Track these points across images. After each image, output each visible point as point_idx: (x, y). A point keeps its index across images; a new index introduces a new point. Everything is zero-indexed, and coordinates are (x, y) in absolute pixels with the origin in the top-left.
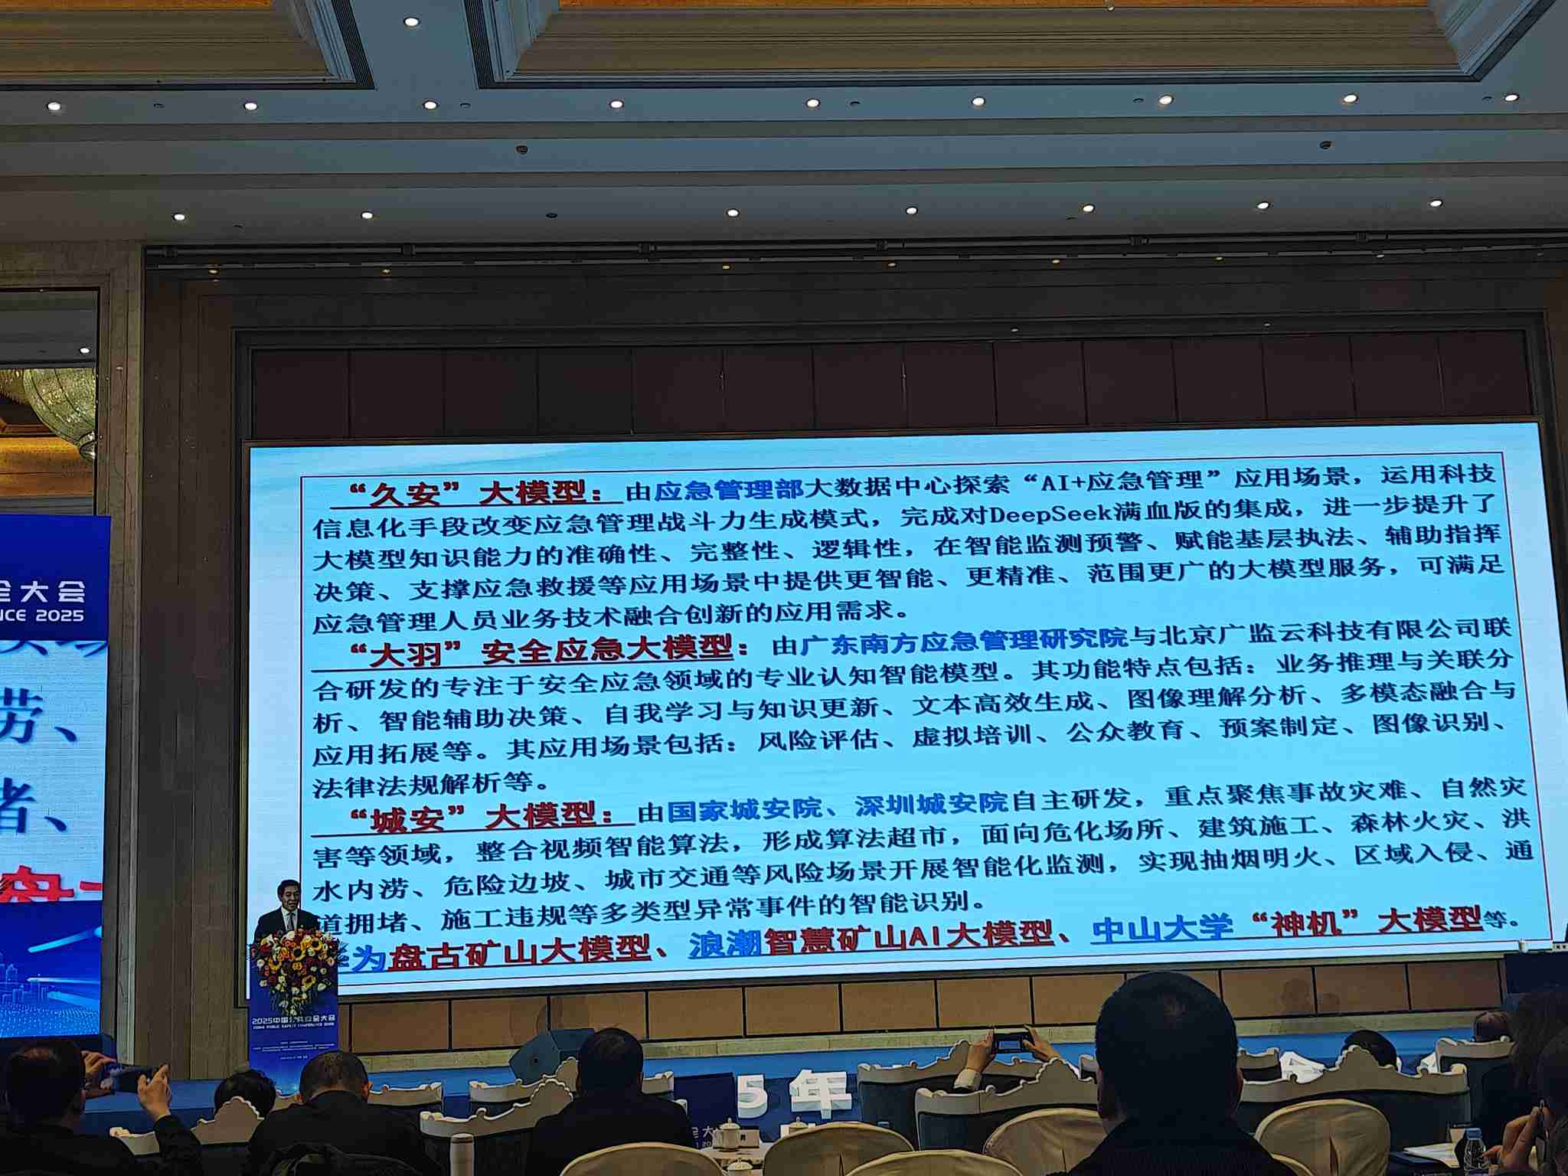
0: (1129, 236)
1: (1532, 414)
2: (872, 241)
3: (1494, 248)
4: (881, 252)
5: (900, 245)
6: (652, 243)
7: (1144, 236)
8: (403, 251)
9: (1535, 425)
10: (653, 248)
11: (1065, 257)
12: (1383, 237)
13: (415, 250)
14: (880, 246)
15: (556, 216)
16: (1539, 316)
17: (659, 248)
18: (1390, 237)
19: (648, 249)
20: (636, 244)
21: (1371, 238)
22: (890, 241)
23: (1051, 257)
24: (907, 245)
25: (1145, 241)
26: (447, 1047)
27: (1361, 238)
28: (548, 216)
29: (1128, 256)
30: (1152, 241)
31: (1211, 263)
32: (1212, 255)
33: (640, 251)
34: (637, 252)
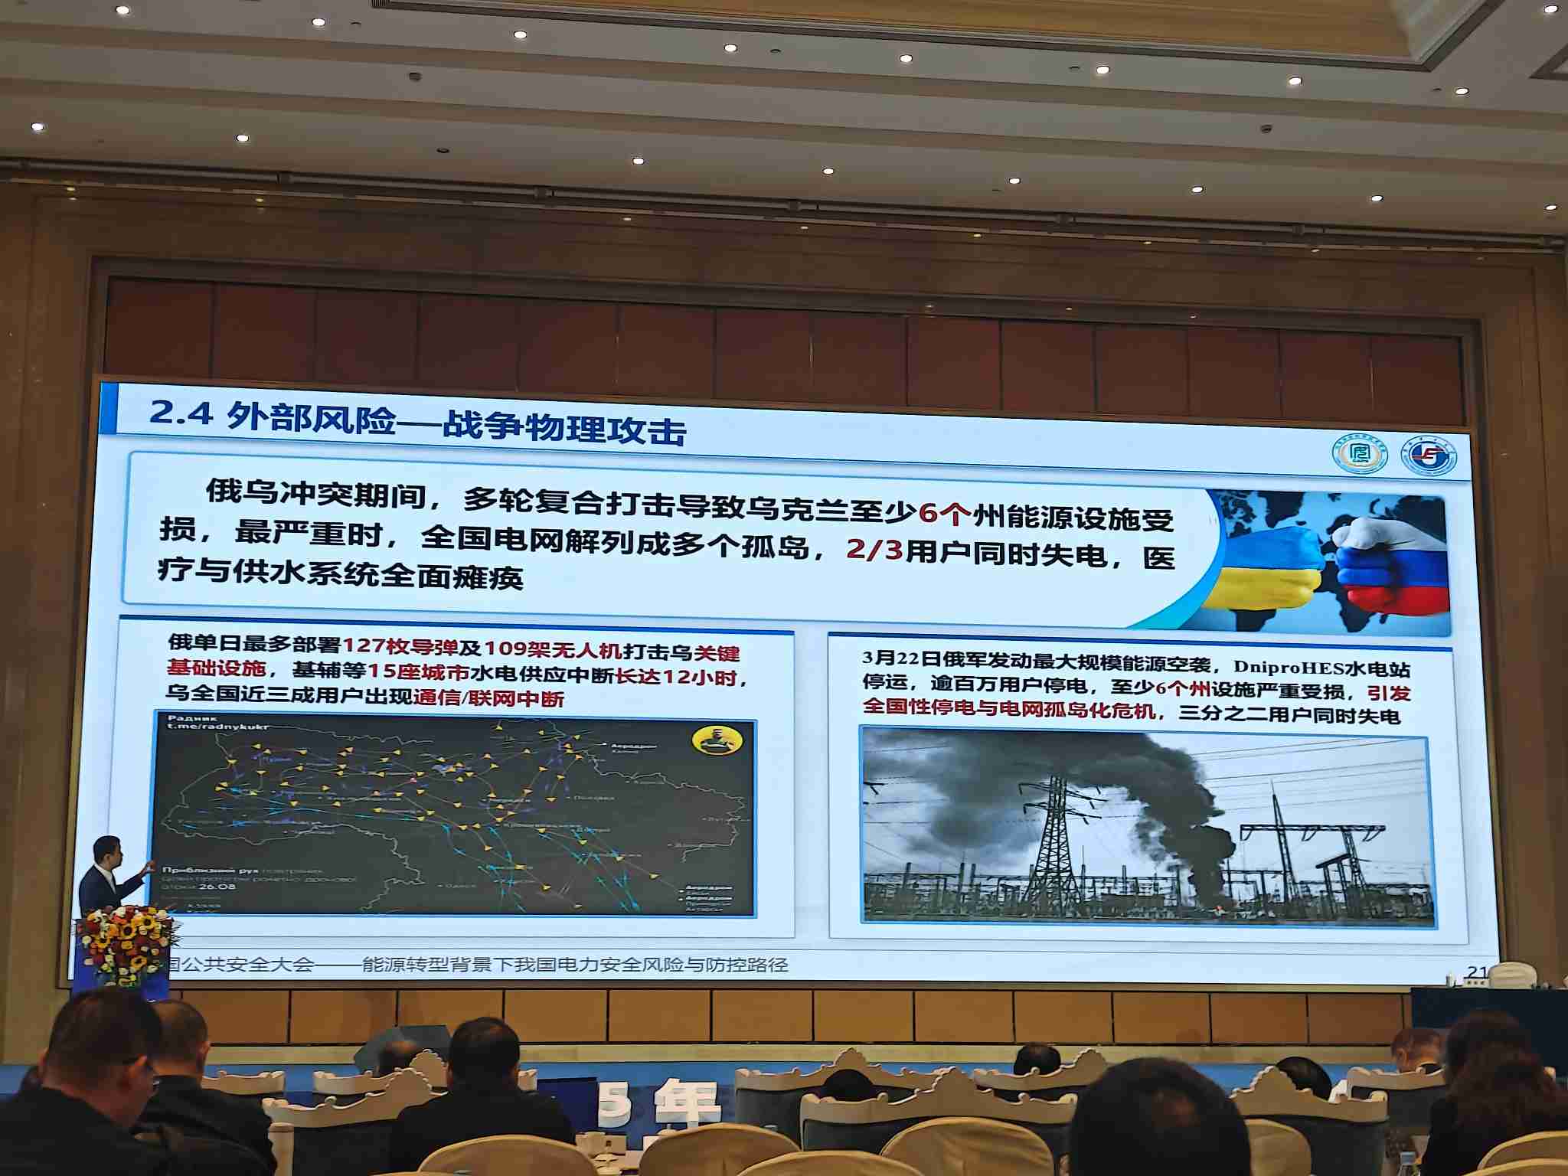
0: (1055, 214)
1: (1464, 424)
2: (786, 201)
3: (1432, 248)
4: (795, 213)
5: (815, 207)
6: (549, 188)
7: (1071, 214)
8: (282, 179)
9: (1468, 436)
10: (551, 194)
11: (987, 231)
12: (1320, 231)
13: (293, 179)
14: (793, 206)
15: (447, 151)
16: (1476, 324)
17: (556, 194)
18: (1328, 231)
19: (545, 194)
20: (532, 187)
21: (1305, 230)
22: (805, 202)
23: (975, 230)
24: (821, 208)
25: (1072, 220)
26: (285, 1041)
27: (1296, 231)
28: (439, 151)
29: (1054, 234)
30: (1078, 220)
31: (1139, 248)
32: (1141, 239)
33: (536, 195)
34: (533, 196)
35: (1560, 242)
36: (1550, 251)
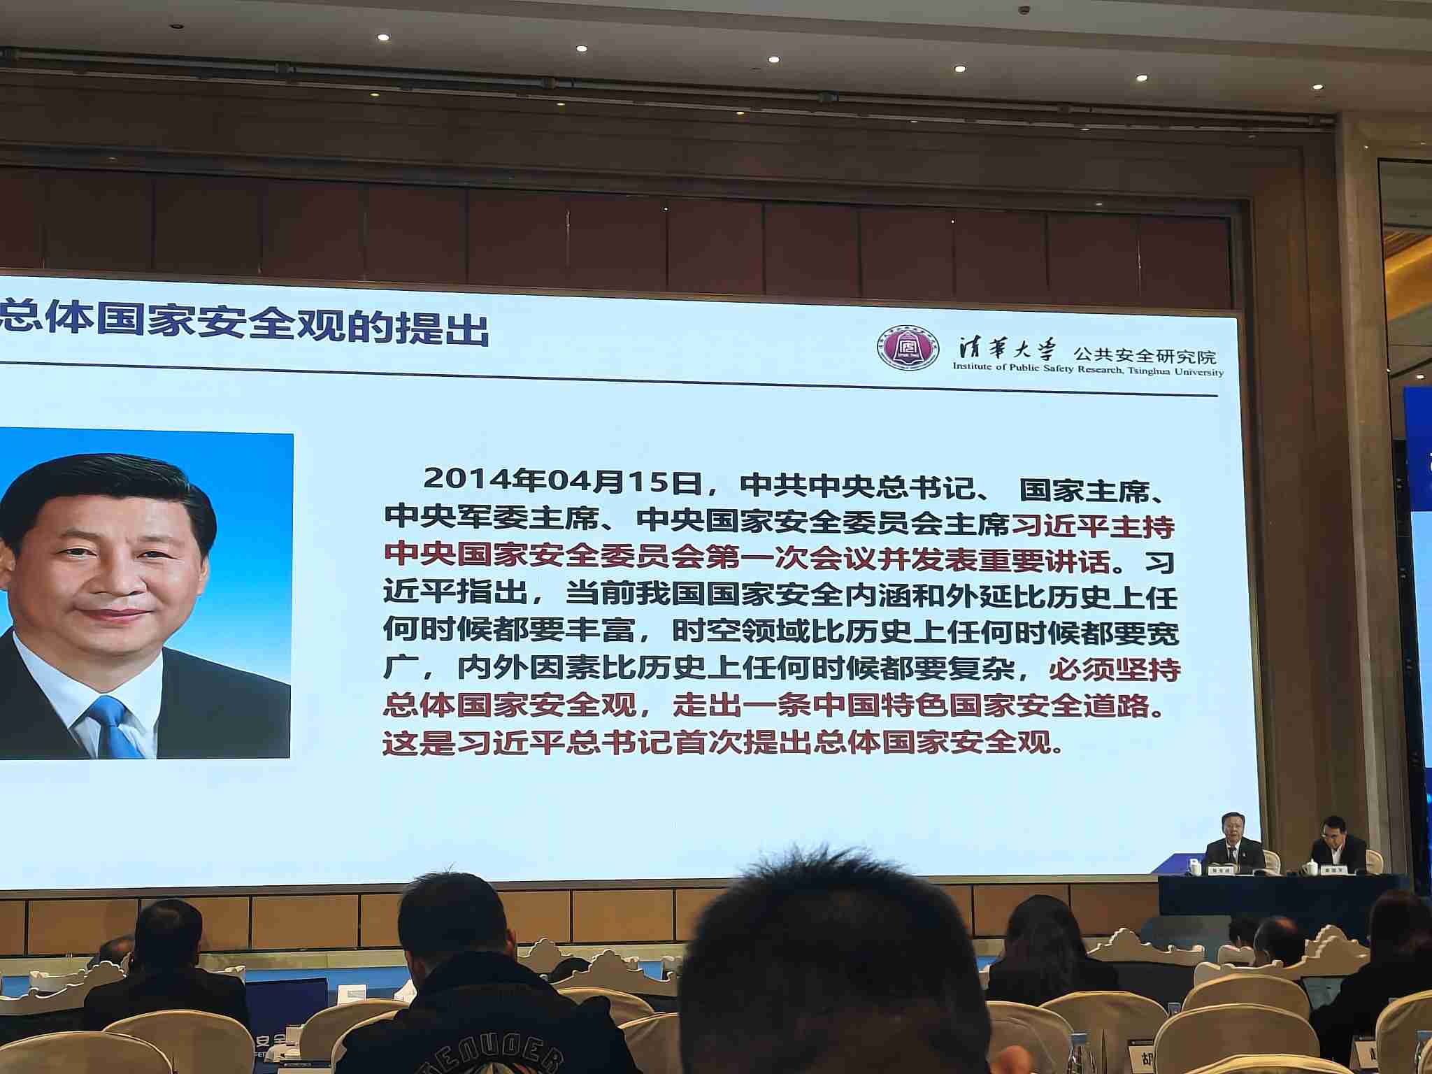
0: (818, 92)
1: (1232, 307)
2: (539, 78)
3: (1202, 128)
4: (546, 90)
5: (568, 85)
6: (290, 64)
7: (834, 93)
9: (1235, 320)
10: (291, 69)
11: (748, 110)
12: (1088, 110)
13: (18, 55)
14: (549, 83)
15: (182, 27)
16: (1243, 206)
17: (299, 70)
18: (1095, 110)
19: (288, 70)
20: (273, 63)
21: (1072, 109)
22: (557, 79)
23: (736, 109)
24: (576, 85)
25: (834, 98)
26: (22, 953)
27: (1064, 109)
28: (172, 26)
29: (816, 114)
30: (842, 99)
31: (905, 129)
32: (908, 118)
33: (277, 71)
34: (274, 72)
35: (1330, 121)
36: (1318, 130)
